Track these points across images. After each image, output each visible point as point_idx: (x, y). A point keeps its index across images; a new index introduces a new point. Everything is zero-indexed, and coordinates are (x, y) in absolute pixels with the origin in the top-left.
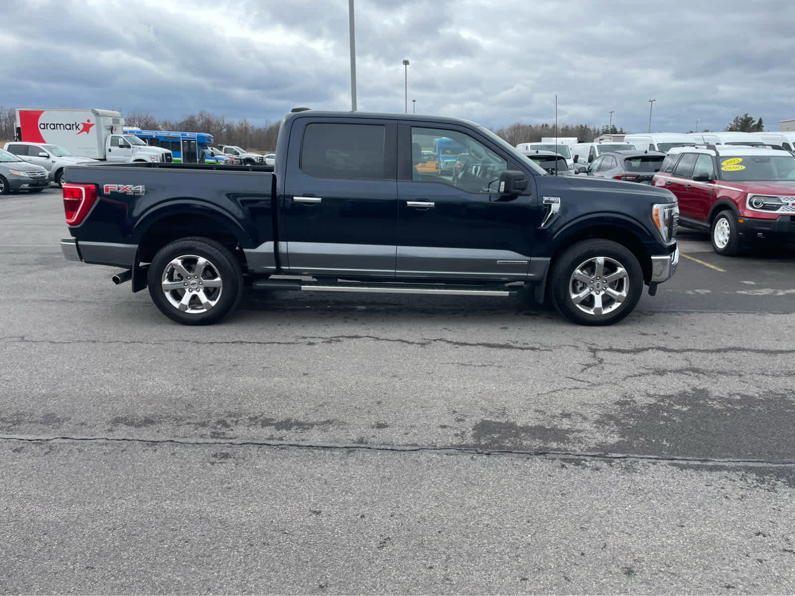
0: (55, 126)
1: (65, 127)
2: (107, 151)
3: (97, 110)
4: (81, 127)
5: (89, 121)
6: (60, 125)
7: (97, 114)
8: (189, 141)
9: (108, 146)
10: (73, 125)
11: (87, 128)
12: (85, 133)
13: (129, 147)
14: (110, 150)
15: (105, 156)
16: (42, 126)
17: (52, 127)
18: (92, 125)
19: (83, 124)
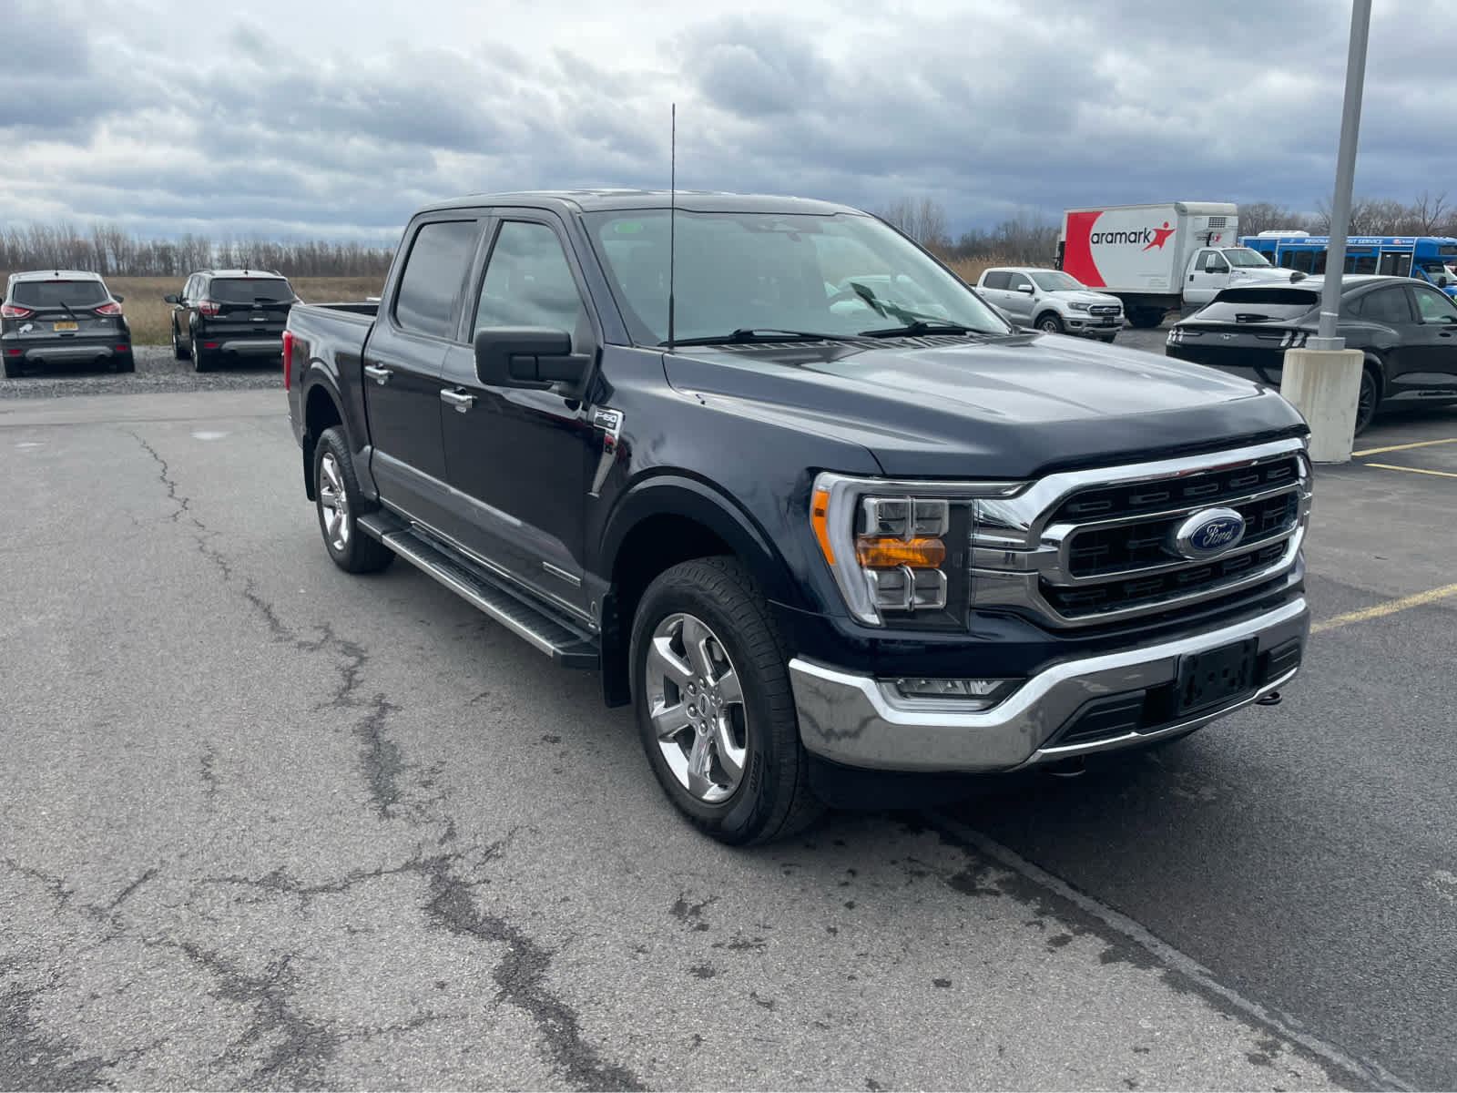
0: (1113, 237)
1: (1127, 238)
2: (1188, 278)
3: (1184, 203)
4: (1152, 237)
5: (1166, 225)
6: (1121, 235)
7: (1182, 212)
8: (1396, 255)
9: (1191, 271)
10: (1140, 233)
11: (1161, 236)
12: (1157, 246)
13: (1225, 270)
14: (1192, 278)
15: (1182, 289)
16: (1095, 239)
17: (1110, 238)
18: (1170, 232)
19: (1156, 230)
